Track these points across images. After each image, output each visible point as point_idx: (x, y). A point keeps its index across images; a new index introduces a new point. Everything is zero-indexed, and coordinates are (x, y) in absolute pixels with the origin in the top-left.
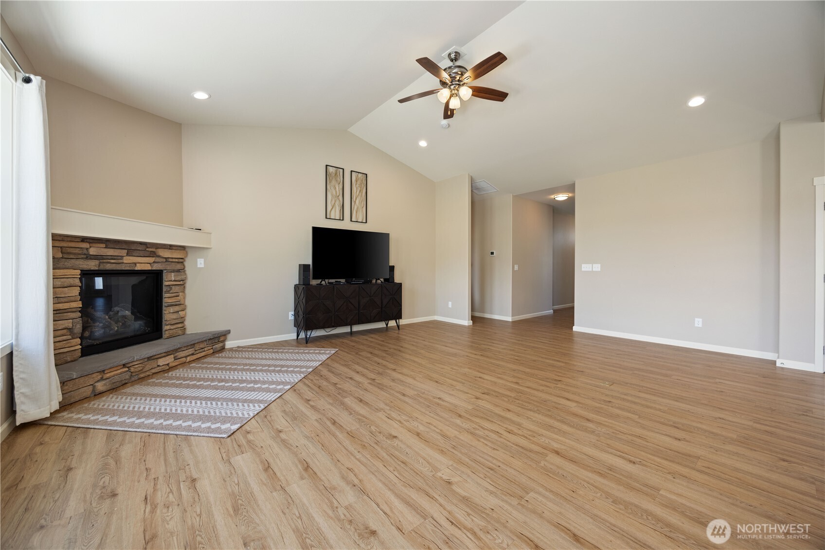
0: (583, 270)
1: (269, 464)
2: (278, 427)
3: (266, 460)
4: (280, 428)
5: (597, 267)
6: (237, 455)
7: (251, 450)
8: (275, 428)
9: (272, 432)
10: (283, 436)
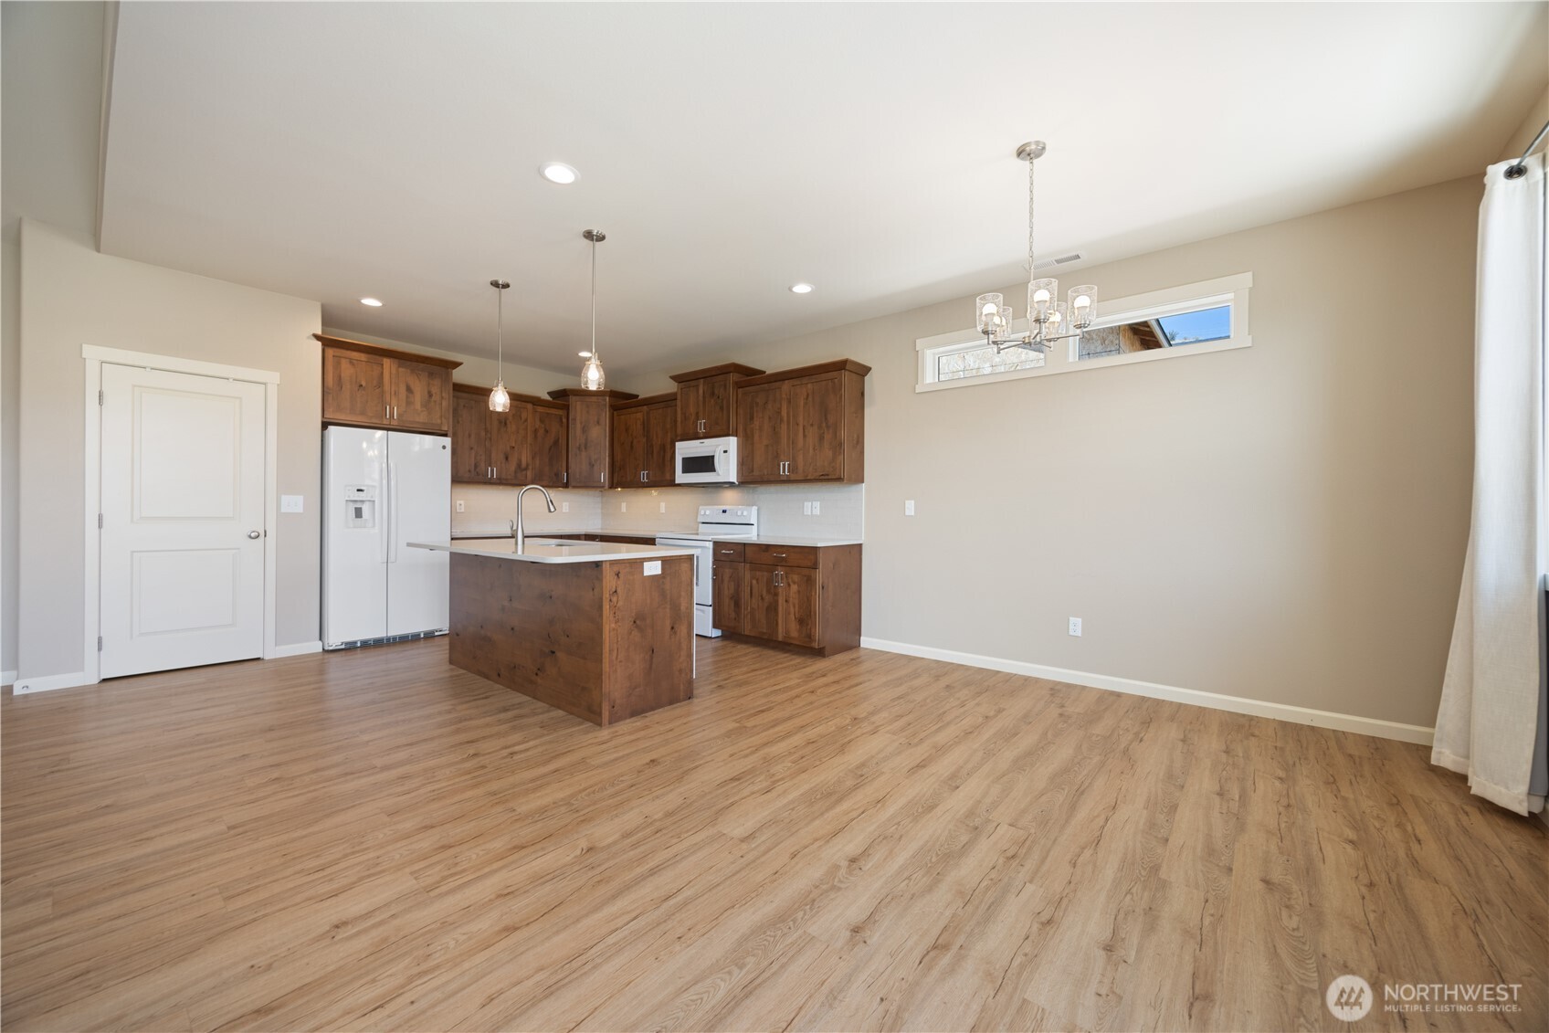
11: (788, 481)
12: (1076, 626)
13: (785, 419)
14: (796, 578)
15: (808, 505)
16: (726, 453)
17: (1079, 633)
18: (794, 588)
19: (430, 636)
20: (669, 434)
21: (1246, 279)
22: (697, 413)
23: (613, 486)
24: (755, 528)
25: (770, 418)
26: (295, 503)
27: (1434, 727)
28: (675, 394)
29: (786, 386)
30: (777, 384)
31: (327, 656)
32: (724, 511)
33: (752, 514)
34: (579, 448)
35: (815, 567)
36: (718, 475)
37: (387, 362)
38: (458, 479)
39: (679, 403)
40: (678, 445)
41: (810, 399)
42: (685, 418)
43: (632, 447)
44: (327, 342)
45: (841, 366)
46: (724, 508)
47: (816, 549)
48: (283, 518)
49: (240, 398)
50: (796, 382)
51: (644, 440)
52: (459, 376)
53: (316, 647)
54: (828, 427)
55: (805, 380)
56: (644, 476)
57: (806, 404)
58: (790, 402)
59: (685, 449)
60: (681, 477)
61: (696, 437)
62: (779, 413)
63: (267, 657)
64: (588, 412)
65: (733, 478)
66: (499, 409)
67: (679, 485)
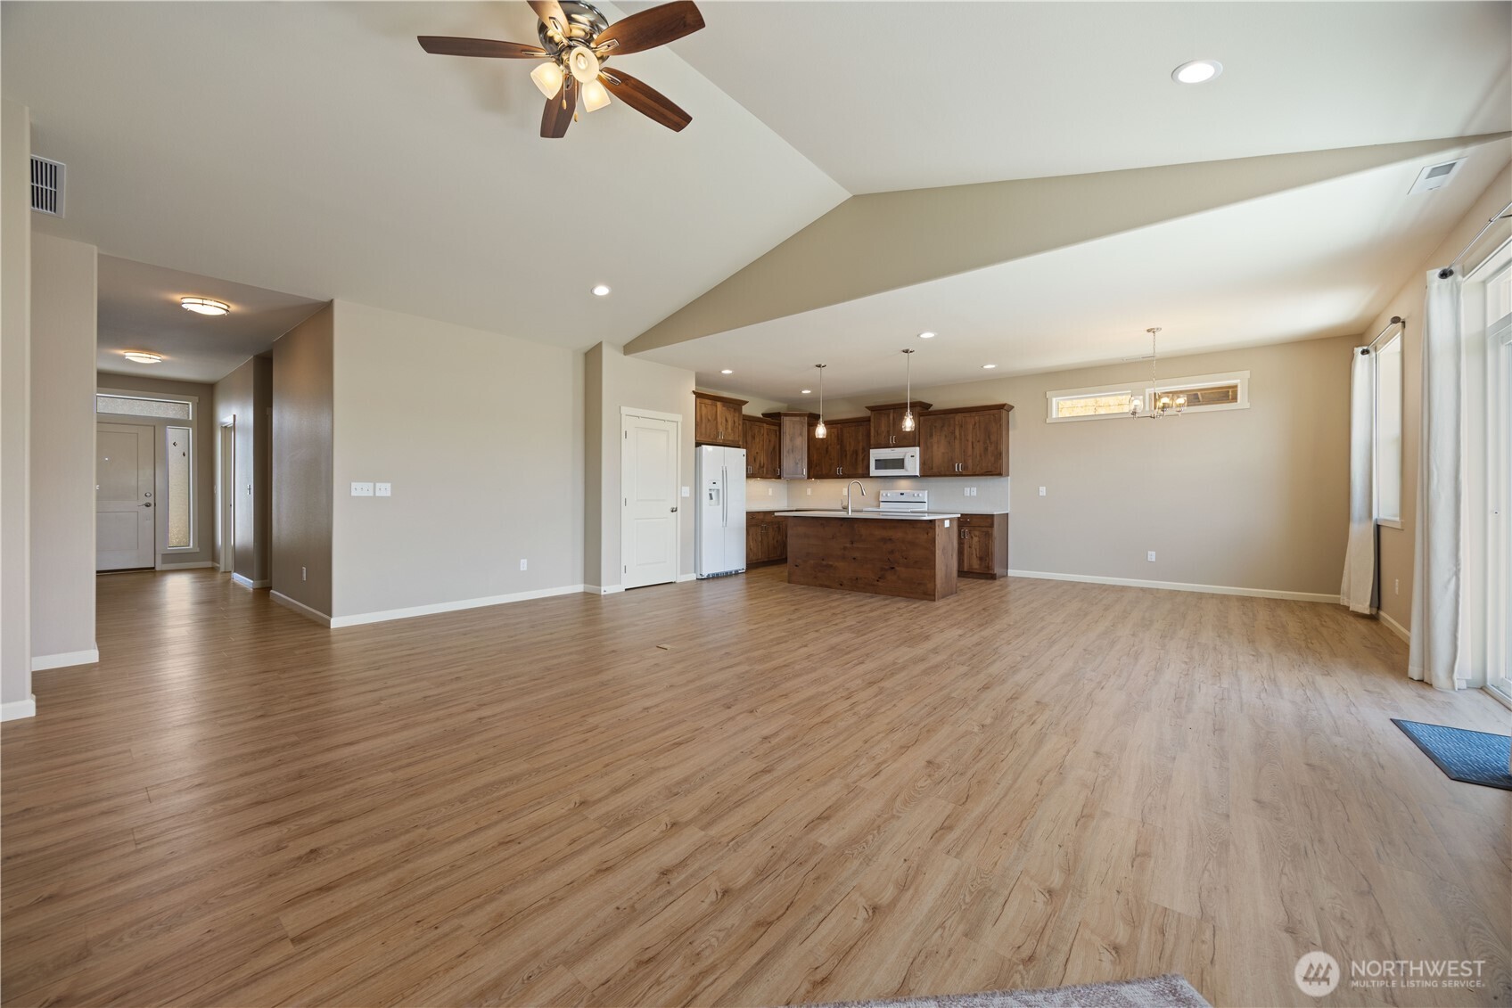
0: (354, 493)
1: (1134, 859)
2: (1040, 905)
3: (1133, 866)
4: (1041, 899)
5: (384, 490)
6: (1180, 914)
7: (1145, 902)
8: (1049, 909)
9: (1066, 905)
10: (1056, 880)
11: (960, 475)
12: (1152, 556)
13: (958, 436)
14: (977, 533)
15: (967, 490)
16: (912, 458)
17: (1154, 560)
18: (976, 539)
19: (737, 573)
20: (861, 444)
21: (1247, 374)
22: (888, 432)
23: (809, 477)
24: (926, 504)
25: (946, 436)
26: (687, 491)
27: (1339, 593)
28: (870, 417)
29: (959, 417)
30: (952, 415)
31: (699, 582)
32: (902, 494)
33: (924, 496)
34: (788, 452)
35: (992, 526)
36: (907, 470)
37: (719, 404)
38: (749, 476)
39: (872, 424)
40: (872, 452)
41: (977, 425)
42: (878, 434)
43: (827, 451)
44: (698, 395)
45: (1001, 407)
46: (902, 492)
47: (993, 515)
48: (684, 499)
49: (668, 431)
50: (967, 415)
51: (839, 447)
52: (746, 410)
53: (693, 577)
54: (991, 443)
55: (974, 414)
56: (839, 471)
57: (973, 429)
58: (962, 426)
59: (876, 454)
60: (873, 472)
61: (887, 446)
62: (953, 433)
63: (678, 581)
64: (794, 428)
65: (918, 474)
66: (821, 437)
67: (872, 477)
